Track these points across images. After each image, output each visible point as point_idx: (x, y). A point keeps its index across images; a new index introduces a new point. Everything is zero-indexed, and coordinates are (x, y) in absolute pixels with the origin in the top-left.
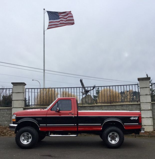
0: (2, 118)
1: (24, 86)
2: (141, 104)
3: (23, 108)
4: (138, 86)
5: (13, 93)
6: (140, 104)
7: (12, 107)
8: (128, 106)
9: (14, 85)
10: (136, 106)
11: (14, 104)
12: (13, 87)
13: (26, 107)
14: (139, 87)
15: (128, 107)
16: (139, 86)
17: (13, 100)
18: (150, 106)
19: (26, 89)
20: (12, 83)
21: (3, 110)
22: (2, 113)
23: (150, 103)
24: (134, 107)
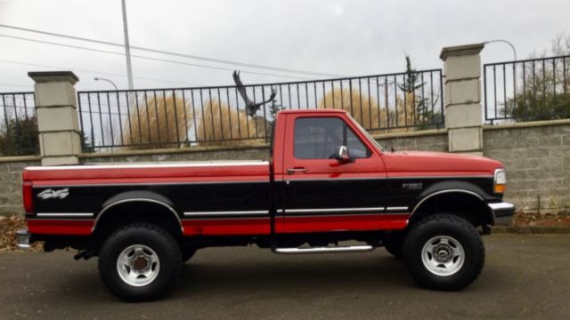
0: (11, 190)
1: (73, 83)
2: (450, 132)
3: (76, 156)
4: (441, 77)
5: (40, 107)
6: (446, 135)
7: (42, 155)
8: (407, 140)
9: (38, 82)
10: (433, 139)
11: (47, 144)
12: (36, 87)
13: (88, 155)
14: (444, 79)
15: (408, 143)
16: (443, 74)
17: (39, 133)
18: (478, 139)
19: (79, 93)
20: (32, 75)
21: (13, 164)
22: (11, 175)
23: (477, 129)
24: (427, 143)
